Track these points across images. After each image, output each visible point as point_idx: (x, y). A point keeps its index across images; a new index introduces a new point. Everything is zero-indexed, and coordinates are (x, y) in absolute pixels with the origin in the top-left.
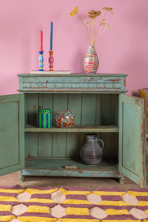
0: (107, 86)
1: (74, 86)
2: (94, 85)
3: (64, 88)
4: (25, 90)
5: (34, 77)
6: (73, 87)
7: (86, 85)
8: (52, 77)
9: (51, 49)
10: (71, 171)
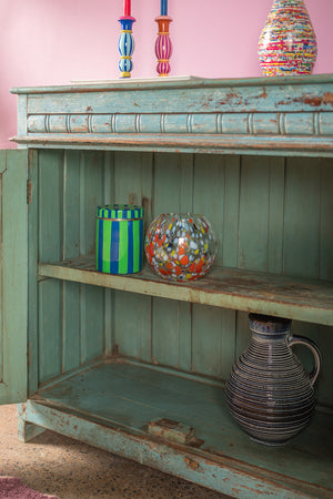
0: (289, 123)
1: (169, 123)
2: (239, 122)
3: (137, 132)
4: (32, 137)
5: (54, 97)
6: (168, 127)
7: (209, 122)
8: (102, 95)
9: (164, 11)
10: (162, 449)
